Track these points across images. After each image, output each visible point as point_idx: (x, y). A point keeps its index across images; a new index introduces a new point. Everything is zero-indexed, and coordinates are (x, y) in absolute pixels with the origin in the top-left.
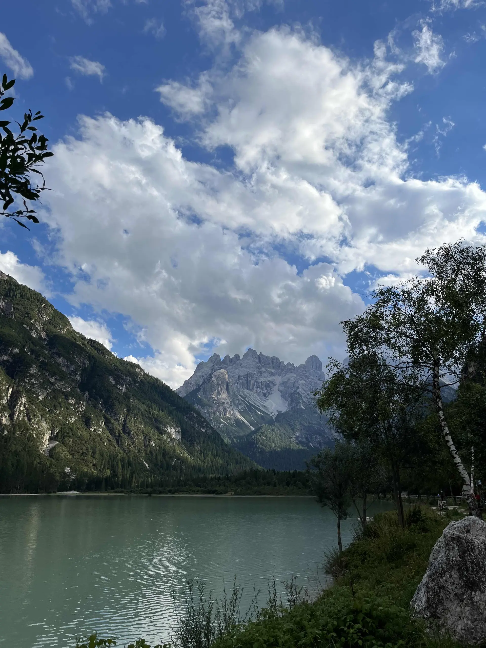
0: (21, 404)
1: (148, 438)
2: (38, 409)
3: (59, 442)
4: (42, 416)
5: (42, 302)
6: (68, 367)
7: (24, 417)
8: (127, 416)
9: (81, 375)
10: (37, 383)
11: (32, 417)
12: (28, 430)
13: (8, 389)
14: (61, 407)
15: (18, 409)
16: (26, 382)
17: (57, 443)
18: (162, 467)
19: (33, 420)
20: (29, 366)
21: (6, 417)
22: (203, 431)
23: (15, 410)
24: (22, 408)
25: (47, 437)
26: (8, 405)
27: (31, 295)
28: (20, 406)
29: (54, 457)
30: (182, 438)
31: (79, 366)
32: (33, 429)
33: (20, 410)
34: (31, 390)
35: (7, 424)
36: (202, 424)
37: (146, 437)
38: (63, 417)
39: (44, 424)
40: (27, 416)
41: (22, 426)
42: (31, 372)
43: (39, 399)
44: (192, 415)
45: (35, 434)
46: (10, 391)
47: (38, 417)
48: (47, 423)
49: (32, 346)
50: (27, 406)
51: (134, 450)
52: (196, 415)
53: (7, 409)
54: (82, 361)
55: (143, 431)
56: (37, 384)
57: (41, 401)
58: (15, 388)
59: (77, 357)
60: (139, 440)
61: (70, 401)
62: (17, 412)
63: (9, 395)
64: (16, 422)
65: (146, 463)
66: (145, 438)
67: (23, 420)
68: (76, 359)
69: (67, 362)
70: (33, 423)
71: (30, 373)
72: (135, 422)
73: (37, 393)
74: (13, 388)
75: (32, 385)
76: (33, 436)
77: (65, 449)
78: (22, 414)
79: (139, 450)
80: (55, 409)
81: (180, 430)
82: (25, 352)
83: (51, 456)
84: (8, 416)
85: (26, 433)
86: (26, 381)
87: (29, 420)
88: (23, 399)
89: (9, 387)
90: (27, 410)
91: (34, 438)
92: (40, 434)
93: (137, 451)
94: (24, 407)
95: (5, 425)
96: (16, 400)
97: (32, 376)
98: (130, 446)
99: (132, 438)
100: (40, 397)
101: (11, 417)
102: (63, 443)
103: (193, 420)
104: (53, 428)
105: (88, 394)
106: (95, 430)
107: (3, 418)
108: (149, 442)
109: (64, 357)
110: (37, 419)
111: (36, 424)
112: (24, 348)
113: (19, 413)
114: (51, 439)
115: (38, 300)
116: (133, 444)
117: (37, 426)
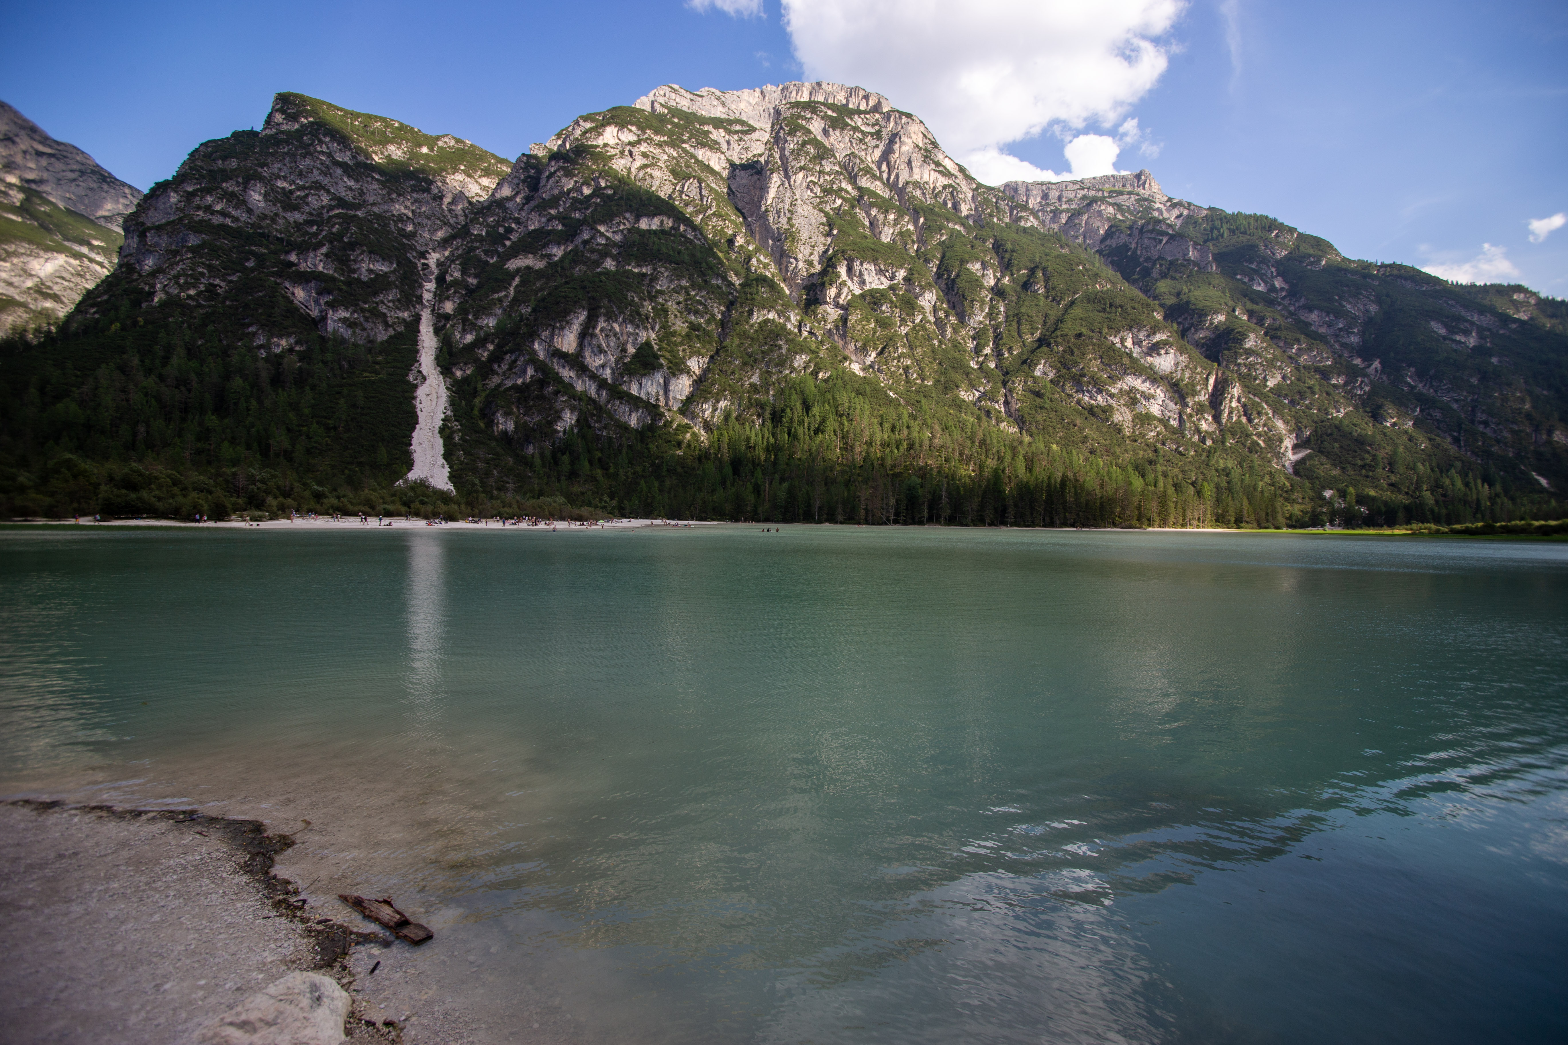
0: (1232, 398)
1: (1545, 427)
2: (1267, 403)
3: (1312, 449)
4: (1274, 412)
5: (1270, 230)
6: (1329, 325)
7: (1239, 417)
8: (1479, 390)
9: (1362, 334)
10: (1260, 361)
11: (1254, 415)
12: (1248, 436)
13: (1207, 379)
14: (1313, 393)
15: (1227, 406)
16: (1239, 365)
17: (1308, 451)
19: (1256, 421)
20: (1243, 336)
21: (1207, 420)
23: (1222, 408)
24: (1234, 404)
25: (1288, 443)
26: (1211, 403)
27: (1249, 224)
28: (1231, 402)
29: (1302, 474)
31: (1355, 318)
32: (1259, 435)
33: (1230, 407)
34: (1250, 375)
35: (1211, 430)
37: (1537, 427)
38: (1319, 410)
39: (1280, 424)
40: (1245, 414)
41: (1235, 430)
42: (1247, 346)
43: (1267, 386)
45: (1264, 441)
46: (1212, 381)
47: (1267, 414)
48: (1286, 422)
49: (1250, 306)
50: (1243, 400)
51: (1501, 453)
53: (1208, 409)
54: (1361, 307)
55: (1528, 415)
56: (1260, 363)
57: (1271, 389)
58: (1220, 375)
59: (1350, 303)
60: (1516, 433)
61: (1334, 381)
62: (1227, 411)
63: (1210, 388)
64: (1226, 426)
65: (1539, 478)
66: (1536, 429)
67: (1239, 422)
68: (1348, 306)
69: (1328, 315)
70: (1256, 424)
71: (1243, 349)
73: (1260, 377)
74: (1217, 375)
75: (1250, 367)
76: (1258, 444)
77: (1324, 459)
78: (1235, 412)
79: (1518, 454)
80: (1303, 398)
82: (1236, 317)
83: (1296, 472)
84: (1210, 418)
85: (1246, 441)
86: (1239, 361)
87: (1250, 420)
88: (1235, 389)
89: (1208, 376)
90: (1244, 406)
91: (1261, 448)
92: (1274, 441)
93: (1511, 454)
94: (1239, 401)
95: (1206, 432)
96: (1222, 394)
97: (1249, 352)
100: (1269, 383)
101: (1217, 418)
102: (1320, 451)
104: (1300, 429)
105: (1380, 363)
106: (1394, 425)
107: (1203, 422)
109: (1321, 309)
110: (1264, 418)
111: (1264, 425)
112: (1234, 311)
113: (1231, 412)
114: (1296, 447)
115: (1263, 228)
117: (1265, 429)
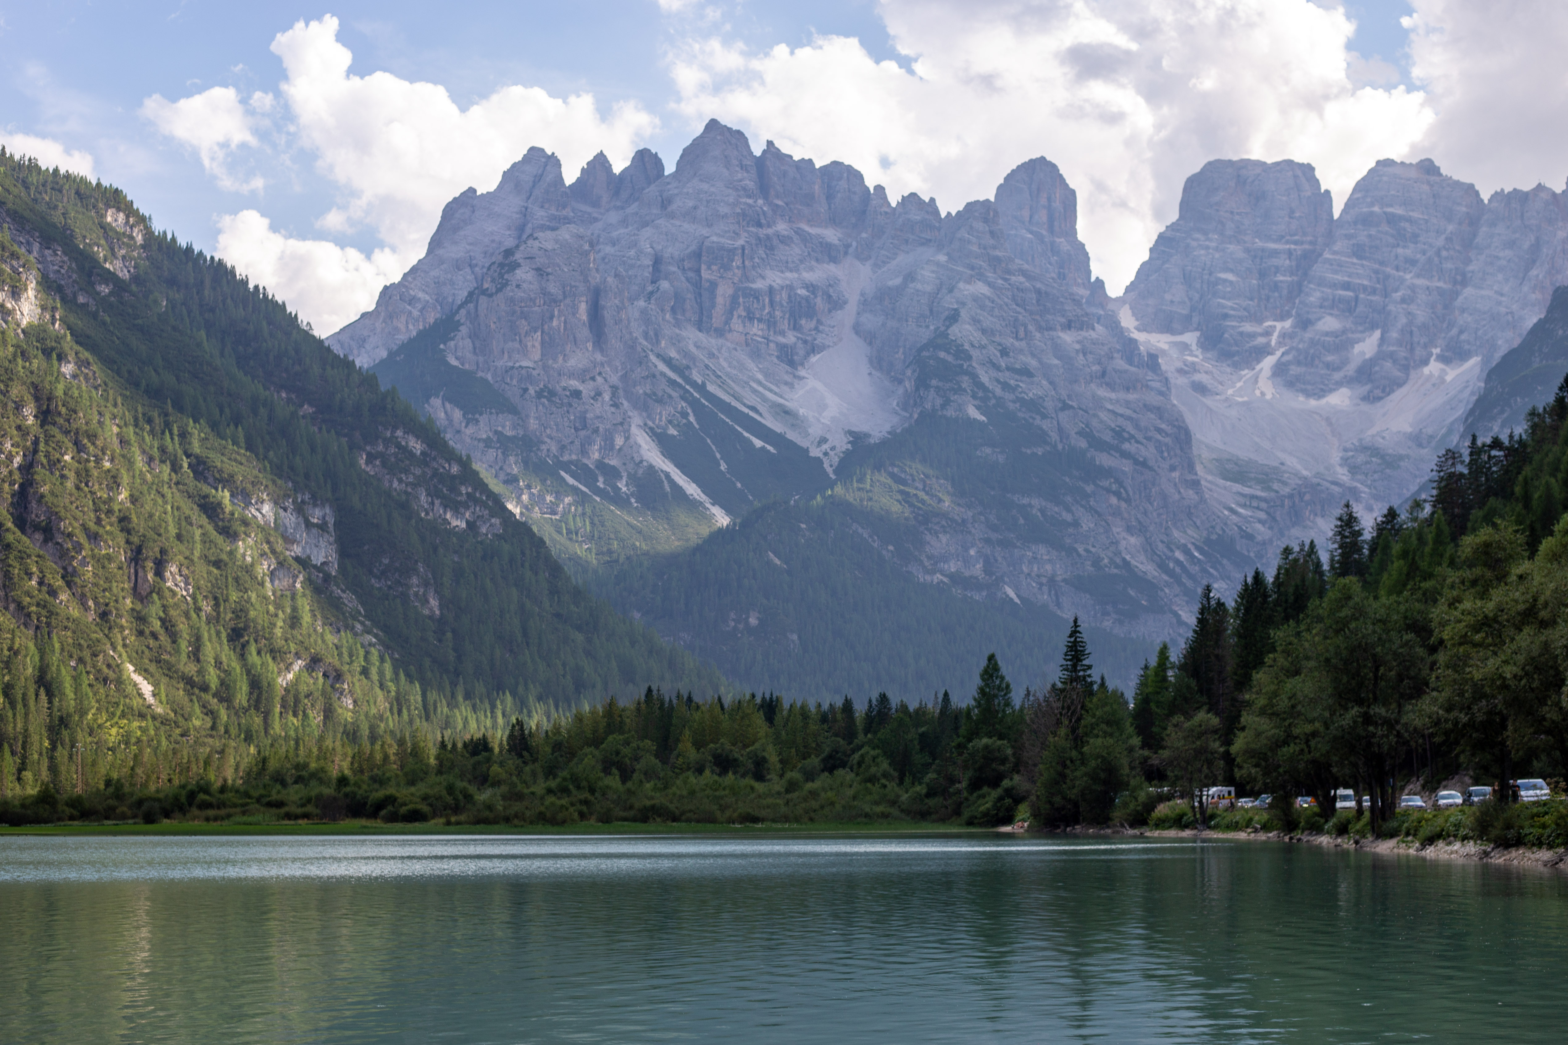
1: (152, 552)
8: (36, 442)
18: (225, 695)
22: (455, 523)
30: (343, 553)
36: (453, 489)
37: (139, 550)
44: (399, 446)
51: (75, 612)
52: (417, 446)
55: (124, 520)
60: (102, 562)
65: (137, 678)
66: (137, 556)
72: (84, 476)
79: (104, 615)
81: (331, 521)
93: (91, 616)
98: (53, 593)
99: (63, 555)
103: (406, 471)
108: (159, 573)
116: (69, 584)
